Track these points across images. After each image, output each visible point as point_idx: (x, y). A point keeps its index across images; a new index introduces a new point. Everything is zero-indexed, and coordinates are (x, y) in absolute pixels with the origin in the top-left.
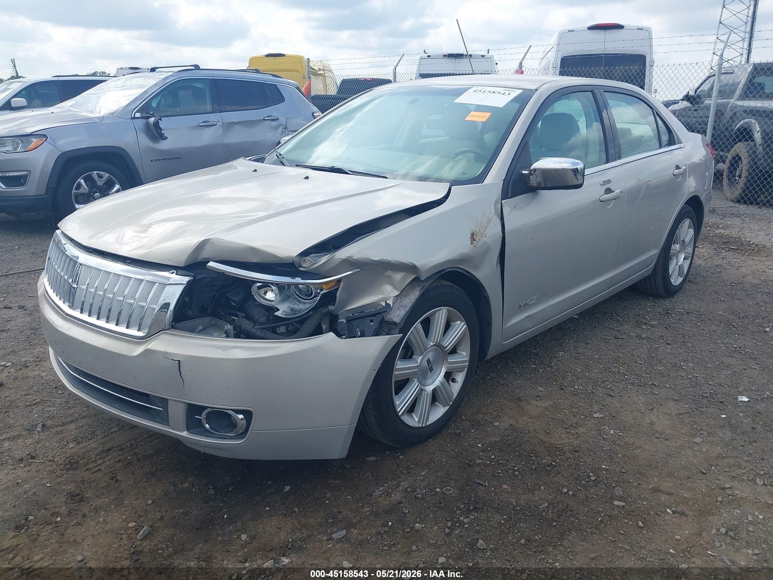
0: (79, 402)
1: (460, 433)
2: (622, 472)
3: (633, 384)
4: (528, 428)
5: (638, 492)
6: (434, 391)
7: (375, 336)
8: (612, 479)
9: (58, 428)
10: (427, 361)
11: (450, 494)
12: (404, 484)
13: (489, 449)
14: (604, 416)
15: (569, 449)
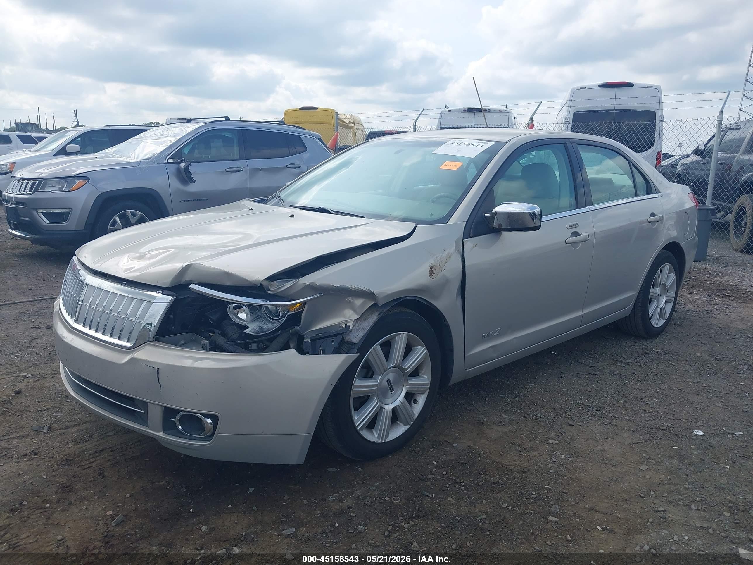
0: (84, 409)
1: (419, 452)
2: (563, 492)
3: (594, 415)
4: (483, 449)
5: (574, 510)
6: (394, 409)
7: (334, 354)
8: (552, 497)
9: (61, 430)
10: (387, 381)
11: (397, 502)
12: (357, 492)
13: (442, 466)
14: (559, 442)
15: (518, 469)
